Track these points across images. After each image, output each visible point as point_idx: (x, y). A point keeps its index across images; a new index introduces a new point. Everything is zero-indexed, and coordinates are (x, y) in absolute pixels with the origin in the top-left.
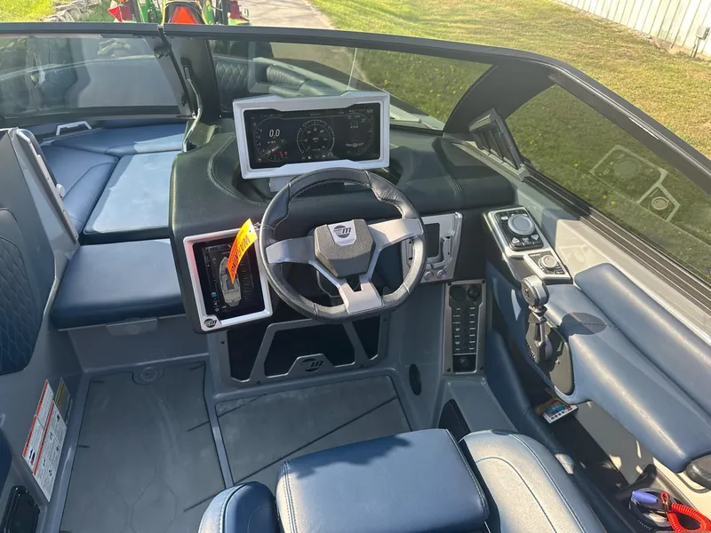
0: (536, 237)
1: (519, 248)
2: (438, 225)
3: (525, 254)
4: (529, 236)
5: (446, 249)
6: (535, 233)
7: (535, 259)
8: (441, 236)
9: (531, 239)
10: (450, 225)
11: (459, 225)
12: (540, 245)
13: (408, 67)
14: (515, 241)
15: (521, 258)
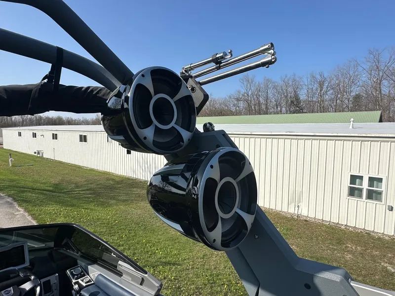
0: (82, 274)
1: (77, 279)
2: (49, 280)
3: (79, 280)
4: (80, 274)
5: (54, 288)
6: (82, 272)
7: (82, 281)
8: (51, 284)
9: (81, 275)
10: (54, 279)
11: (58, 278)
12: (84, 275)
13: (60, 214)
14: (76, 277)
15: (78, 282)
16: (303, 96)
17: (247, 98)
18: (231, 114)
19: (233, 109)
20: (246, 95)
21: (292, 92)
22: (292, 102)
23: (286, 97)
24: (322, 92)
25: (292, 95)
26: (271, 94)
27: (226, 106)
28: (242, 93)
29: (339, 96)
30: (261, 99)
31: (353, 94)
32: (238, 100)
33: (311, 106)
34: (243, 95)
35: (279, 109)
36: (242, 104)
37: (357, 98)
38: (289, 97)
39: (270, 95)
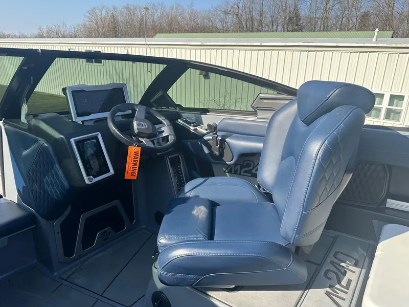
1: (194, 126)
3: (197, 128)
4: (195, 123)
7: (201, 128)
12: (200, 124)
16: (304, 12)
17: (237, 11)
18: (217, 31)
19: (219, 25)
20: (236, 6)
21: (292, 5)
22: (291, 19)
23: (285, 11)
24: (328, 6)
25: (292, 9)
26: (267, 7)
27: (210, 21)
28: (231, 4)
29: (346, 12)
30: (254, 13)
31: (363, 10)
32: (226, 13)
33: (312, 25)
34: (232, 7)
35: (275, 27)
36: (230, 19)
37: (366, 16)
38: (288, 11)
39: (266, 9)
